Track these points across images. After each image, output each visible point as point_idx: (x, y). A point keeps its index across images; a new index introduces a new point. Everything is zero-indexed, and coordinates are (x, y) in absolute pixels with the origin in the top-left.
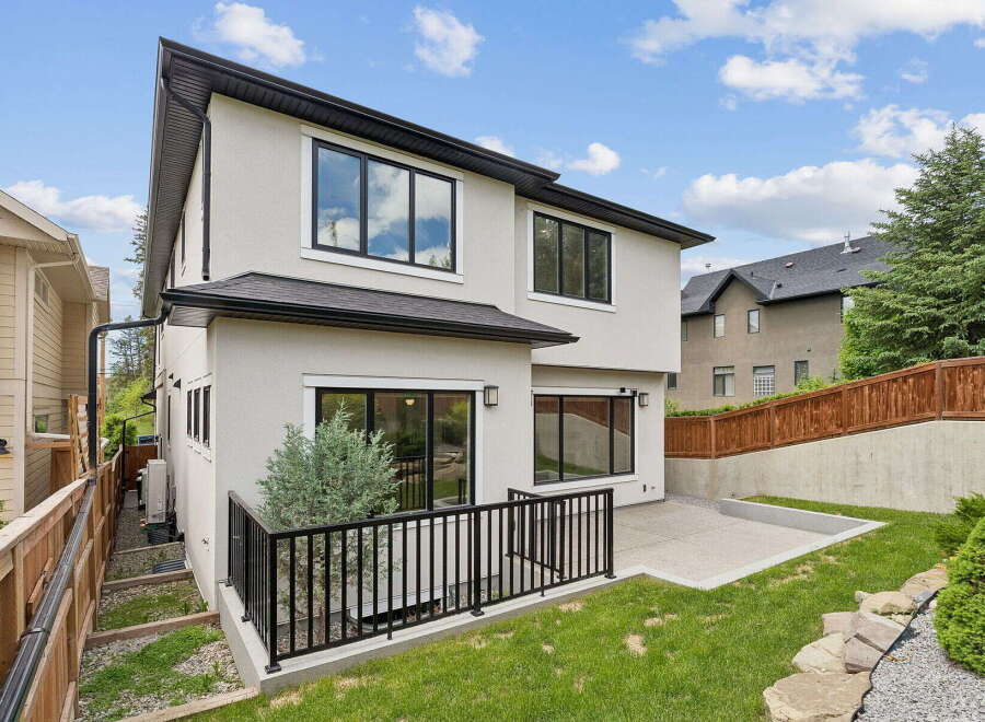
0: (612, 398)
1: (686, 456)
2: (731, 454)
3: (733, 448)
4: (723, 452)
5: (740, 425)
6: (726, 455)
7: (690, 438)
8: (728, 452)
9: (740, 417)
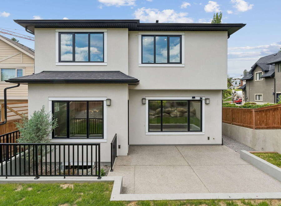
0: (189, 101)
1: (243, 126)
2: (262, 128)
3: (263, 126)
4: (258, 127)
5: (266, 114)
6: (260, 128)
7: (245, 118)
8: (260, 127)
9: (266, 110)
